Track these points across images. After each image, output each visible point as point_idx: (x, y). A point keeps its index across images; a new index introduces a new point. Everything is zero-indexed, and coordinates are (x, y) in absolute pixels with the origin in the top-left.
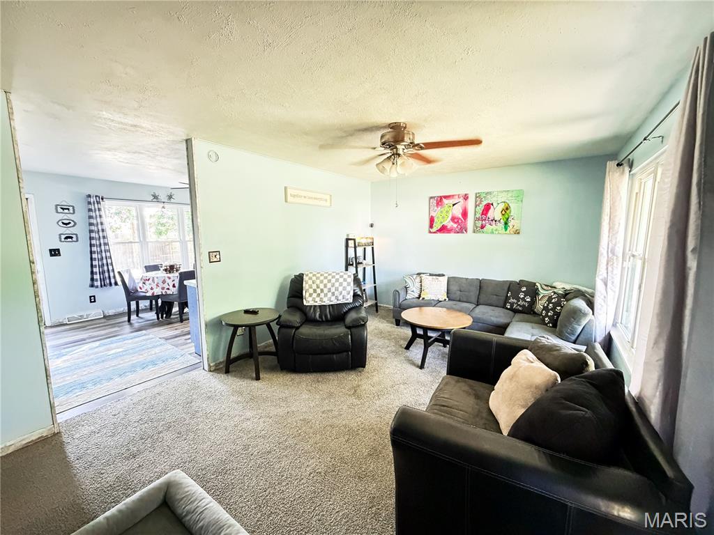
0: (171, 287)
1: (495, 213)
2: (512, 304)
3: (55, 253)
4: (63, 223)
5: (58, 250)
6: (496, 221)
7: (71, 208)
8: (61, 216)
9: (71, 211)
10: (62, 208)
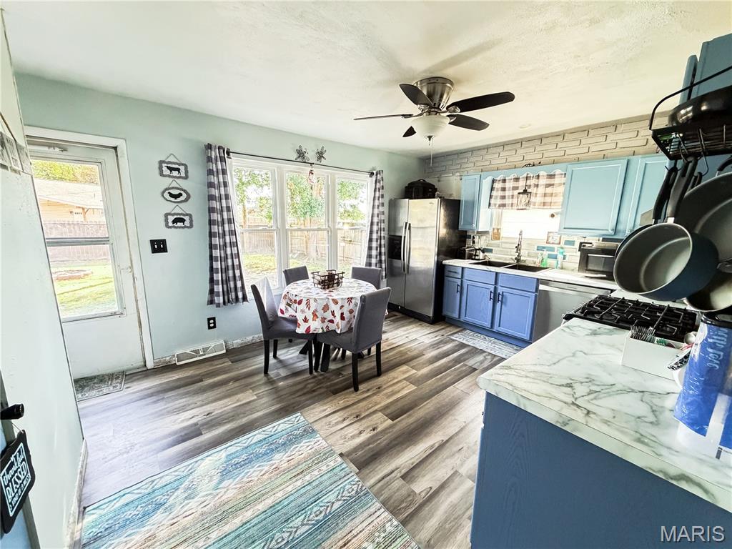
0: (338, 319)
3: (159, 246)
4: (171, 195)
5: (164, 242)
7: (182, 168)
8: (167, 182)
9: (183, 174)
10: (168, 168)
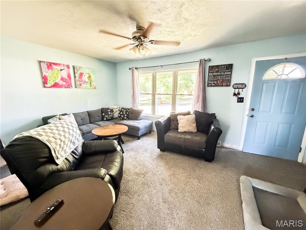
1: (85, 78)
2: (107, 118)
6: (86, 82)
